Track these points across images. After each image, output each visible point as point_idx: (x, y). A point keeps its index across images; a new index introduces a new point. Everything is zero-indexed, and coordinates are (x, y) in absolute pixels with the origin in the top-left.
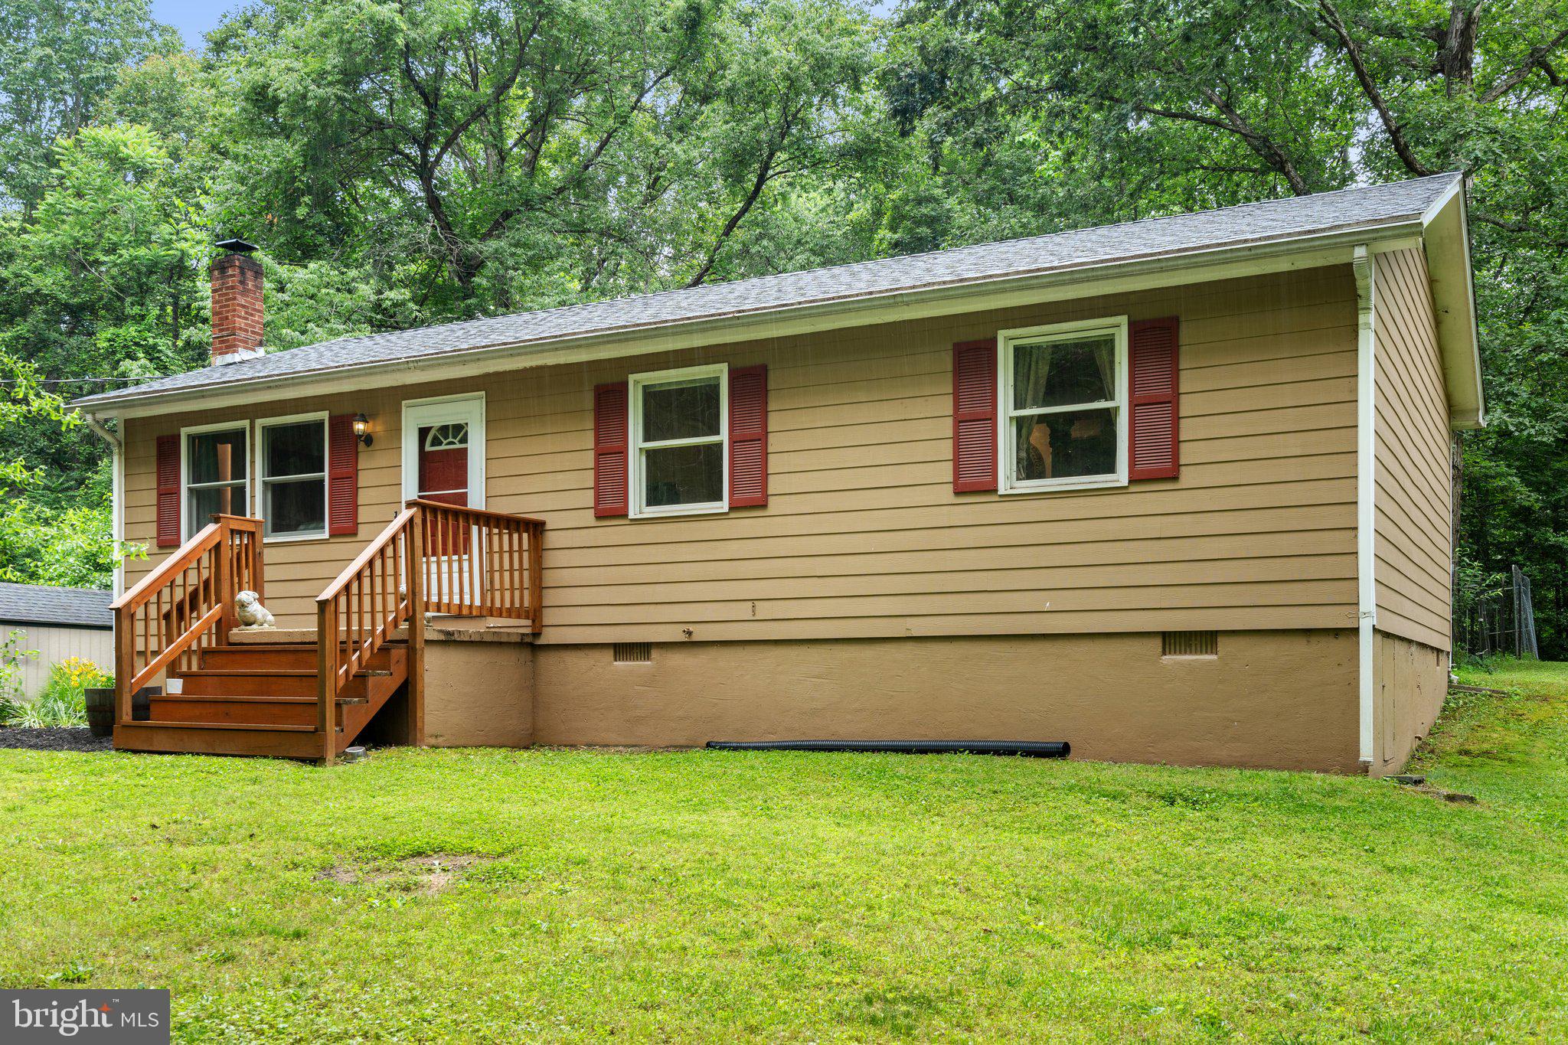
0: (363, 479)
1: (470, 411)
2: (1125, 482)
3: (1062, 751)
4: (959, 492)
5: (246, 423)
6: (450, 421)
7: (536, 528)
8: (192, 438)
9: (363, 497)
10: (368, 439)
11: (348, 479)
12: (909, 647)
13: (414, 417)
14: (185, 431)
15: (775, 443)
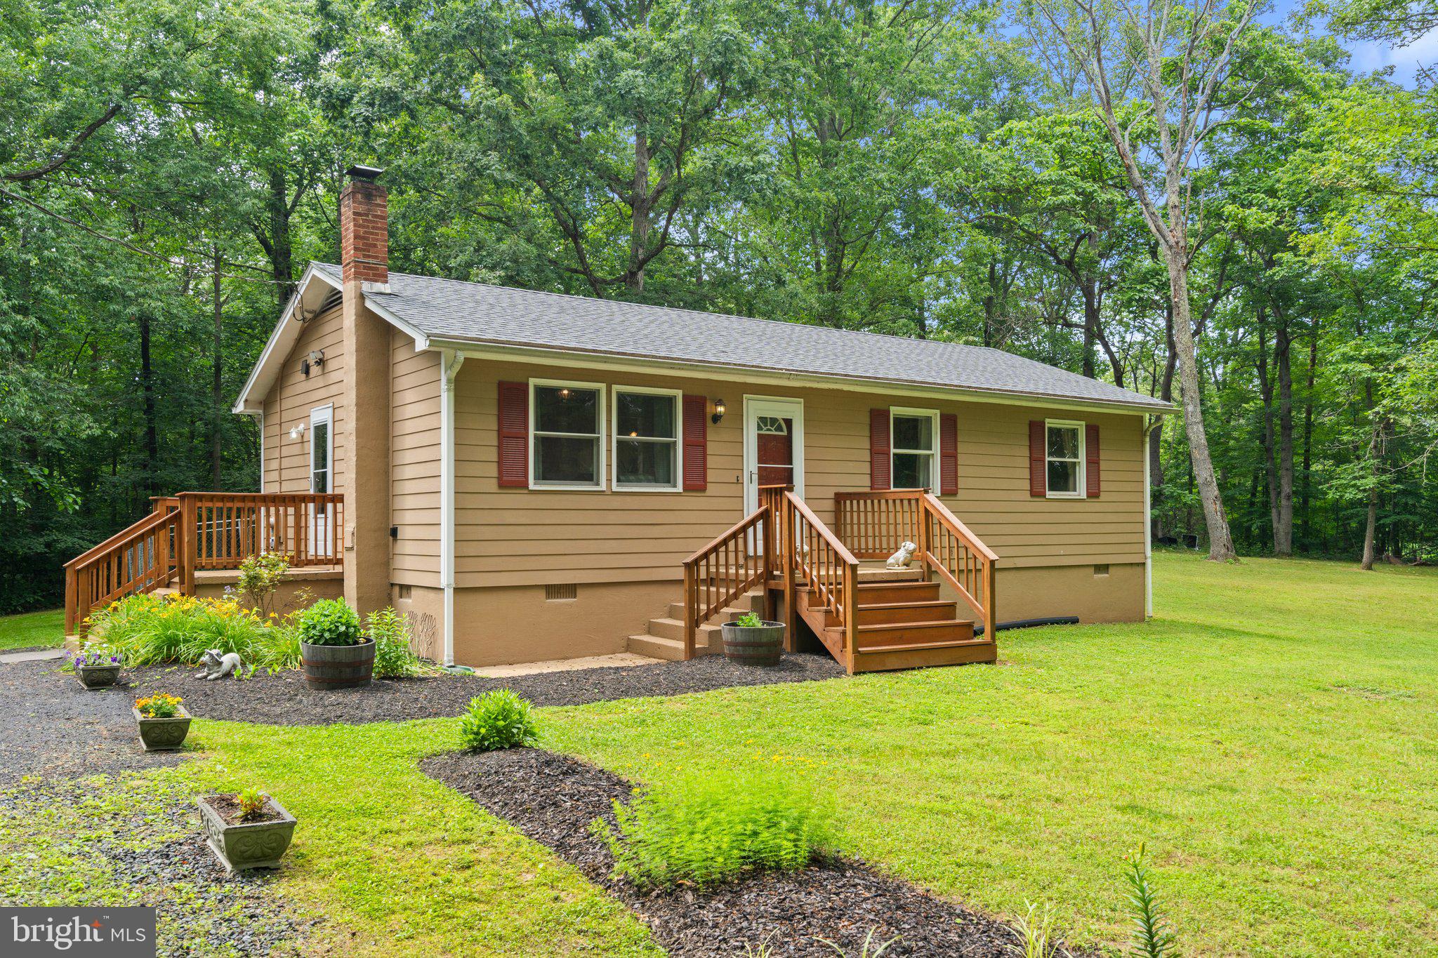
0: (711, 448)
1: (794, 410)
2: (1084, 495)
3: (1074, 621)
4: (1032, 495)
5: (602, 387)
6: (780, 416)
7: (840, 498)
8: (540, 391)
9: (711, 461)
10: (716, 418)
11: (696, 447)
12: (1012, 573)
13: (754, 409)
14: (533, 382)
15: (961, 459)
